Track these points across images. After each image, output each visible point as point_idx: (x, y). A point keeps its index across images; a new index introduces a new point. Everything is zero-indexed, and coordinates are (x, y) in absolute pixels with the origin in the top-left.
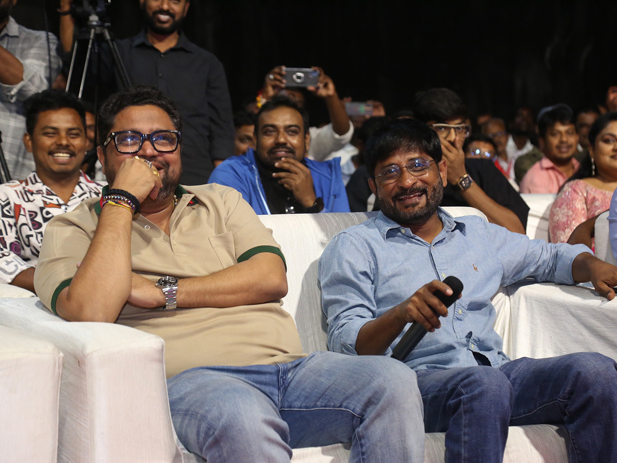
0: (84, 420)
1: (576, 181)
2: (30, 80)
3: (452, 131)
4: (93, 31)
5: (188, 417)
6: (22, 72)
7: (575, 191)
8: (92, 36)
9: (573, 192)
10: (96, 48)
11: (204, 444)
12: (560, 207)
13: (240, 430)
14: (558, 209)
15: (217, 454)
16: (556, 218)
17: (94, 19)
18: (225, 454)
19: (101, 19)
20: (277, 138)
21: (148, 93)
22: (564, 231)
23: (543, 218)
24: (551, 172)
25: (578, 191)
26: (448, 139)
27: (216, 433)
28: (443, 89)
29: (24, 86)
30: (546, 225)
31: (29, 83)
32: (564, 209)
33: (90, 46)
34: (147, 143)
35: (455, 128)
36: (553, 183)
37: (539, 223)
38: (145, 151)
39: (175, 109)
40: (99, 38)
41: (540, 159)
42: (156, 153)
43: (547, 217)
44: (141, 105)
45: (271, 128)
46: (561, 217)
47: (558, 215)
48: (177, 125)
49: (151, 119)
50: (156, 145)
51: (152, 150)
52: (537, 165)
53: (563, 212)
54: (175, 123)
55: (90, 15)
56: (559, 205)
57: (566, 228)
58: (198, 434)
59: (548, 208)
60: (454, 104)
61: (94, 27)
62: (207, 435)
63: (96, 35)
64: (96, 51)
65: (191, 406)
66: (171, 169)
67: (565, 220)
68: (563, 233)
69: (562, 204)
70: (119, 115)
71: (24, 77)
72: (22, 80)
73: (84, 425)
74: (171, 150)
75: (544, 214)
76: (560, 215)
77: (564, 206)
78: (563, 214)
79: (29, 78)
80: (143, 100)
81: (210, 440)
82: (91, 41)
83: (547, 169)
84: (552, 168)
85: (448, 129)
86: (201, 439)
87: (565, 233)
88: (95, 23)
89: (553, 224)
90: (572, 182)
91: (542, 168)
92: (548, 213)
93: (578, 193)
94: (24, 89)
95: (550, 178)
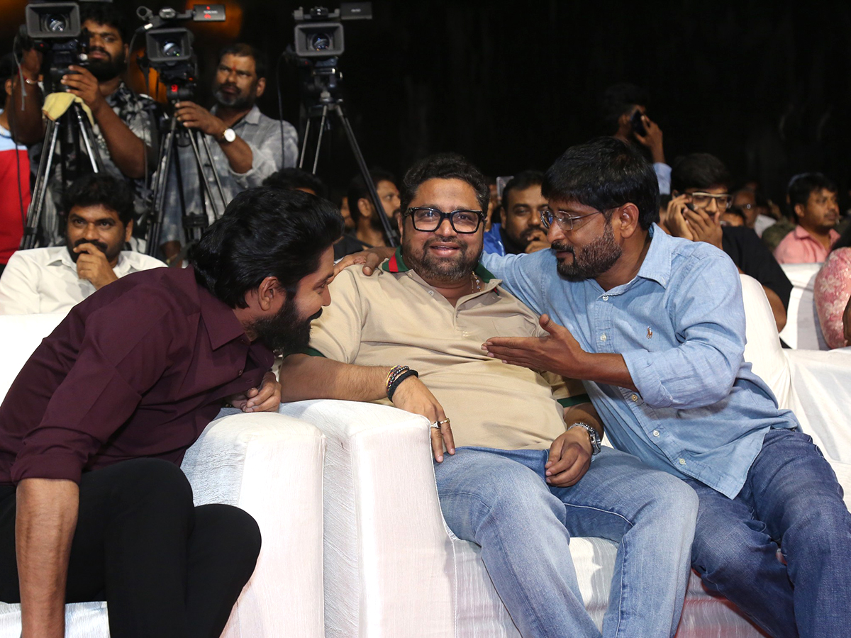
0: (350, 505)
1: (843, 249)
2: (260, 168)
3: (714, 201)
4: (325, 108)
5: (458, 498)
6: (251, 159)
7: (842, 259)
8: (324, 113)
9: (840, 260)
10: (329, 125)
11: (478, 523)
12: (826, 277)
13: (516, 506)
14: (824, 279)
15: (493, 534)
16: (823, 289)
17: (326, 96)
18: (502, 534)
19: (332, 95)
20: (530, 219)
21: (454, 165)
22: (832, 303)
23: (806, 289)
24: (806, 242)
25: (846, 259)
26: (708, 209)
27: (491, 510)
28: (705, 154)
29: (253, 175)
30: (811, 295)
31: (259, 172)
32: (831, 279)
33: (322, 124)
34: (446, 222)
35: (716, 199)
36: (808, 253)
37: (803, 295)
38: (443, 230)
39: (482, 183)
40: (332, 115)
41: (792, 229)
42: (454, 233)
43: (812, 288)
44: (446, 178)
45: (522, 209)
46: (827, 288)
47: (824, 286)
48: (482, 201)
49: (454, 194)
50: (455, 225)
51: (450, 230)
52: (791, 235)
53: (831, 282)
54: (479, 199)
55: (321, 91)
56: (825, 275)
57: (834, 300)
58: (471, 514)
59: (812, 278)
60: (717, 171)
61: (326, 104)
62: (481, 513)
63: (328, 112)
64: (329, 128)
65: (460, 485)
66: (468, 250)
67: (832, 291)
68: (831, 305)
69: (829, 274)
70: (421, 186)
71: (253, 166)
72: (251, 168)
73: (350, 511)
74: (471, 231)
75: (808, 284)
76: (827, 286)
77: (831, 276)
78: (830, 285)
79: (258, 166)
80: (449, 172)
81: (485, 519)
82: (323, 118)
83: (802, 239)
84: (808, 238)
85: (711, 198)
86: (475, 519)
87: (833, 306)
88: (327, 100)
89: (820, 295)
90: (838, 250)
91: (797, 238)
92: (813, 283)
93: (846, 262)
94: (253, 177)
95: (805, 248)
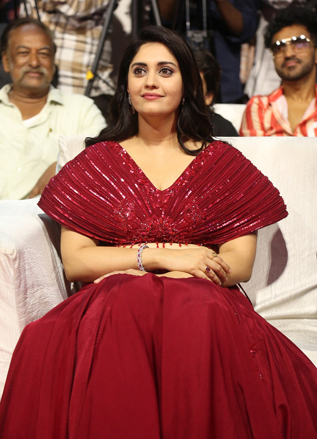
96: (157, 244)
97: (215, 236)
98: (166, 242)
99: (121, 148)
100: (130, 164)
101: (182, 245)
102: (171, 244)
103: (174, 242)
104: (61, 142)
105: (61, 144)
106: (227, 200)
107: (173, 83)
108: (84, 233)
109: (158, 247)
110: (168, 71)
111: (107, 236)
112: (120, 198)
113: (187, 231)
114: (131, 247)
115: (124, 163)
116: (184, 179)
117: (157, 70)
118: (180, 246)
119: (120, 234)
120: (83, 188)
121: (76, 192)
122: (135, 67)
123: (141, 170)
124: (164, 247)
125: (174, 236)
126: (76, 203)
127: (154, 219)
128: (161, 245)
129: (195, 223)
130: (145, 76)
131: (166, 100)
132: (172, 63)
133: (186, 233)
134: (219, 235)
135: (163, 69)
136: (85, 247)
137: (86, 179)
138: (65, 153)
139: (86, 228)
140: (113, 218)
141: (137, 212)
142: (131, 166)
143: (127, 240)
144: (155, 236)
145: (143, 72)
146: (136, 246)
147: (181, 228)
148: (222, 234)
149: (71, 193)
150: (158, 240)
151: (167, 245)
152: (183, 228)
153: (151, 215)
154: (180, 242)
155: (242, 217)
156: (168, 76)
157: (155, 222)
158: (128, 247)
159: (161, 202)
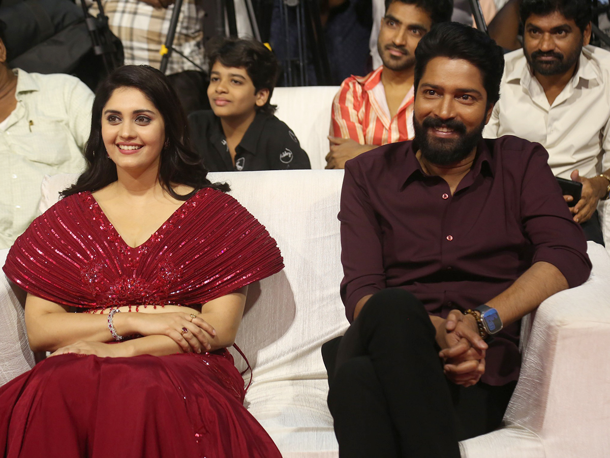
96: (130, 308)
97: (196, 295)
98: (140, 304)
99: (94, 201)
100: (100, 220)
101: (157, 306)
102: (145, 307)
103: (149, 304)
104: (43, 185)
105: (43, 187)
106: (208, 256)
107: (151, 131)
108: (49, 298)
109: (130, 311)
110: (145, 119)
111: (75, 300)
112: (87, 257)
113: (162, 292)
114: (102, 313)
115: (94, 219)
116: (159, 234)
117: (133, 118)
118: (155, 308)
119: (90, 298)
120: (49, 249)
121: (41, 253)
122: (108, 114)
123: (112, 225)
124: (137, 310)
125: (147, 298)
126: (40, 266)
127: (124, 280)
128: (134, 308)
129: (170, 282)
130: (121, 125)
131: (145, 150)
132: (149, 111)
133: (161, 294)
134: (201, 293)
135: (139, 117)
136: (50, 313)
137: (51, 238)
138: (46, 198)
139: (52, 292)
140: (81, 280)
141: (105, 272)
142: (102, 222)
143: (97, 304)
144: (126, 299)
145: (117, 119)
146: (107, 311)
147: (154, 289)
148: (204, 292)
149: (35, 254)
150: (130, 303)
151: (142, 308)
152: (157, 289)
153: (121, 276)
154: (155, 303)
155: (225, 274)
156: (144, 124)
157: (125, 283)
158: (99, 312)
159: (132, 261)
